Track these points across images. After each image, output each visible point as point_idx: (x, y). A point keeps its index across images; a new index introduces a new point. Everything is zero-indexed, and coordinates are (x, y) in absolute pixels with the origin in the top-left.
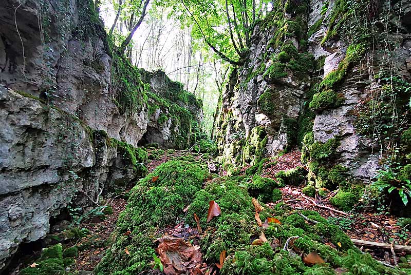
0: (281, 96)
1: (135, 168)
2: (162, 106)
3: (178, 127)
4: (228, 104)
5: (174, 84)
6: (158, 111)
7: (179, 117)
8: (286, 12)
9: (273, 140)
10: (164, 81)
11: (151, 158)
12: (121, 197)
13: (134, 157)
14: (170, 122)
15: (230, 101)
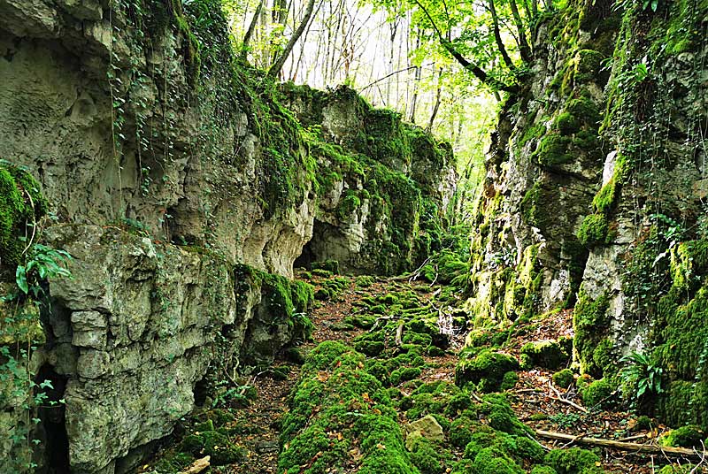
0: (562, 197)
1: (291, 323)
2: (349, 174)
3: (385, 222)
4: (495, 176)
5: (377, 117)
6: (339, 186)
7: (388, 197)
8: (581, 28)
9: (553, 279)
10: (353, 111)
11: (321, 296)
12: (268, 374)
13: (289, 301)
14: (365, 209)
15: (499, 169)
